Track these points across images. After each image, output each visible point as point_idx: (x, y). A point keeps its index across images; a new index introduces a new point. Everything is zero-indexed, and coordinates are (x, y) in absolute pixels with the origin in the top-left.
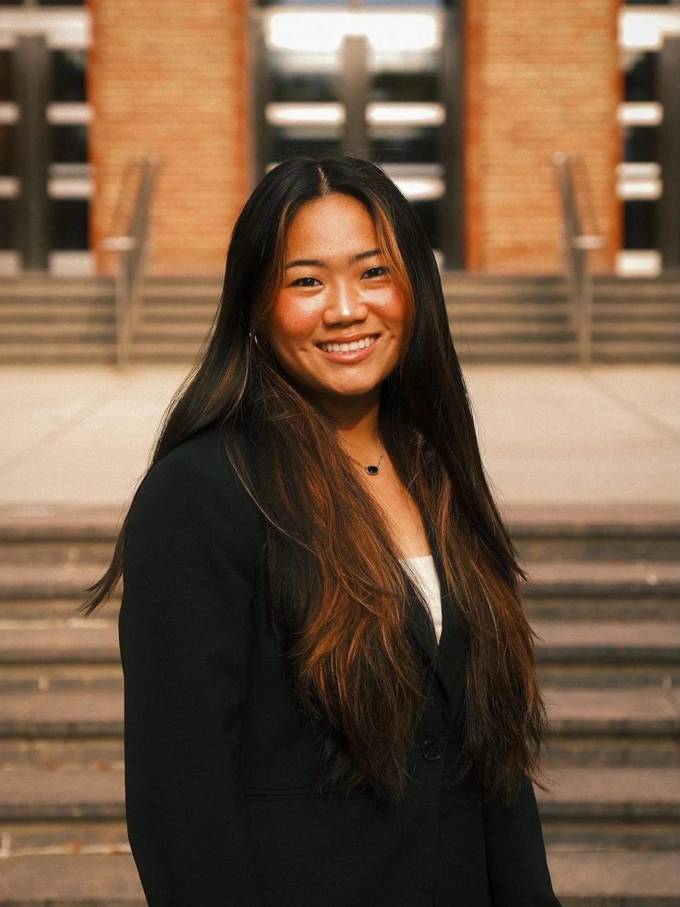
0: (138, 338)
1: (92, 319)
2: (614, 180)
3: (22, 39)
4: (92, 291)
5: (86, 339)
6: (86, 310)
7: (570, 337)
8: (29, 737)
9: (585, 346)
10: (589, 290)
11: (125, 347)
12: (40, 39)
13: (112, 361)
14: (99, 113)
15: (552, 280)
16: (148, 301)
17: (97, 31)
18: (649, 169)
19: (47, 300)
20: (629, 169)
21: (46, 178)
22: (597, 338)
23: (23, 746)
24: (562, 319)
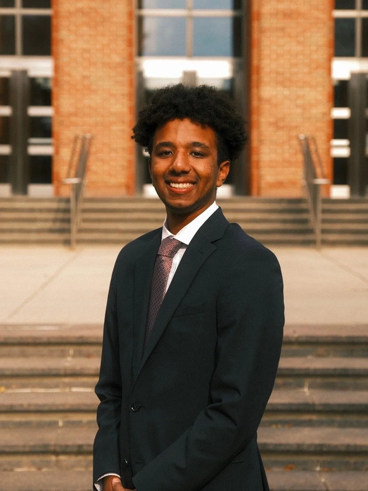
0: (80, 231)
1: (55, 220)
2: (329, 148)
3: (14, 72)
4: (54, 205)
5: (51, 231)
6: (51, 216)
7: (311, 231)
8: (56, 453)
9: (319, 236)
10: (320, 206)
11: (74, 236)
12: (24, 72)
13: (67, 243)
14: (57, 112)
15: (299, 201)
16: (85, 211)
17: (57, 69)
18: (345, 142)
19: (32, 210)
20: (336, 142)
21: (26, 145)
22: (324, 231)
23: (53, 458)
24: (305, 221)
